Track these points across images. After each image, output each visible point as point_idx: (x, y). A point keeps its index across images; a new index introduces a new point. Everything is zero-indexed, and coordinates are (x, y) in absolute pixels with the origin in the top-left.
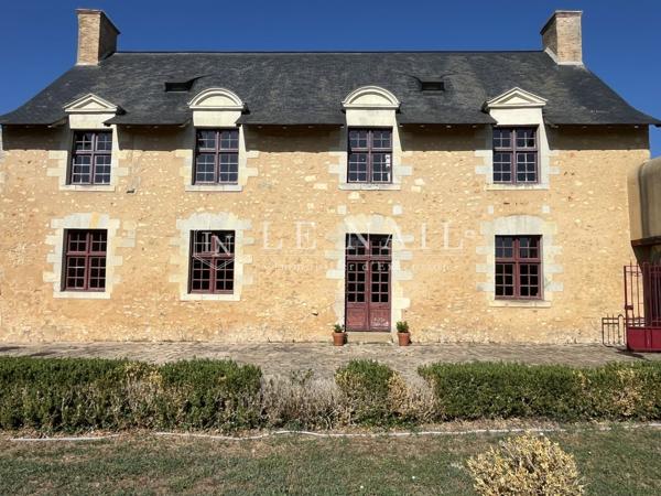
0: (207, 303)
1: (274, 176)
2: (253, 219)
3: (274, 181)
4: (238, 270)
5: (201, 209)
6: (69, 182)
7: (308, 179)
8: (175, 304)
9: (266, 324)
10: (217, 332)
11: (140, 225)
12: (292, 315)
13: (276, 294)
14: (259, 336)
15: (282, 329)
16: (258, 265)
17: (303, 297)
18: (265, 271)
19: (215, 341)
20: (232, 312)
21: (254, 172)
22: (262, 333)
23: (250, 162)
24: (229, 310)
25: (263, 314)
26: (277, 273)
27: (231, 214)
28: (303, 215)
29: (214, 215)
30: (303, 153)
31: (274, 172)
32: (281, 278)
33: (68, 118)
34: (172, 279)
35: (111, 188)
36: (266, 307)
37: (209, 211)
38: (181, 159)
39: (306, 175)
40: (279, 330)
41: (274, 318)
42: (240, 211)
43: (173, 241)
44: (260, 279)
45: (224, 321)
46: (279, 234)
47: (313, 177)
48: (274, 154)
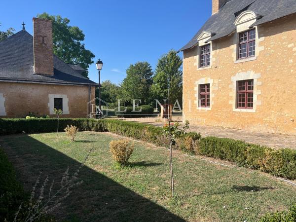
0: (242, 113)
1: (272, 48)
2: (262, 72)
3: (272, 51)
4: (255, 98)
5: (240, 71)
6: (200, 67)
7: (290, 46)
8: (231, 113)
9: (267, 124)
10: (246, 126)
11: (220, 80)
12: (280, 120)
13: (273, 110)
14: (263, 130)
15: (275, 127)
16: (264, 95)
17: (286, 111)
18: (267, 98)
19: (246, 130)
20: (253, 117)
21: (262, 48)
22: (265, 128)
23: (261, 44)
24: (251, 116)
25: (266, 119)
26: (273, 99)
27: (252, 71)
28: (287, 67)
29: (245, 73)
30: (287, 32)
31: (272, 46)
32: (275, 102)
33: (198, 43)
34: (230, 102)
35: (210, 67)
36: (267, 116)
37: (243, 71)
38: (232, 49)
39: (289, 44)
40: (274, 128)
41: (271, 122)
42: (255, 70)
43: (230, 86)
44: (265, 102)
45: (249, 121)
46: (274, 79)
47: (293, 44)
48: (272, 36)
